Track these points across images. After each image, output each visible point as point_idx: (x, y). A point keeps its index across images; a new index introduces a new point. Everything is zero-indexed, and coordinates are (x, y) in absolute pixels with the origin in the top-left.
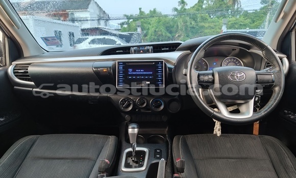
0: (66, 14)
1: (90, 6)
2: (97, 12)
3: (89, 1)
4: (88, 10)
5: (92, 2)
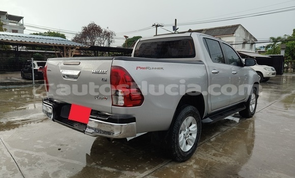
1: (236, 31)
2: (244, 37)
3: (236, 27)
4: (234, 35)
5: (239, 27)
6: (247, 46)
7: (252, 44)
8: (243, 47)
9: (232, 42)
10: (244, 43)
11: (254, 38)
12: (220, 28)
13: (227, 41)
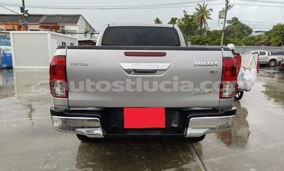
0: (58, 26)
1: (79, 21)
2: (85, 26)
3: (78, 17)
4: (77, 24)
5: (81, 17)
6: (88, 35)
7: (92, 34)
8: (86, 36)
9: (76, 31)
10: (86, 33)
11: (93, 29)
12: (62, 16)
13: (71, 29)
